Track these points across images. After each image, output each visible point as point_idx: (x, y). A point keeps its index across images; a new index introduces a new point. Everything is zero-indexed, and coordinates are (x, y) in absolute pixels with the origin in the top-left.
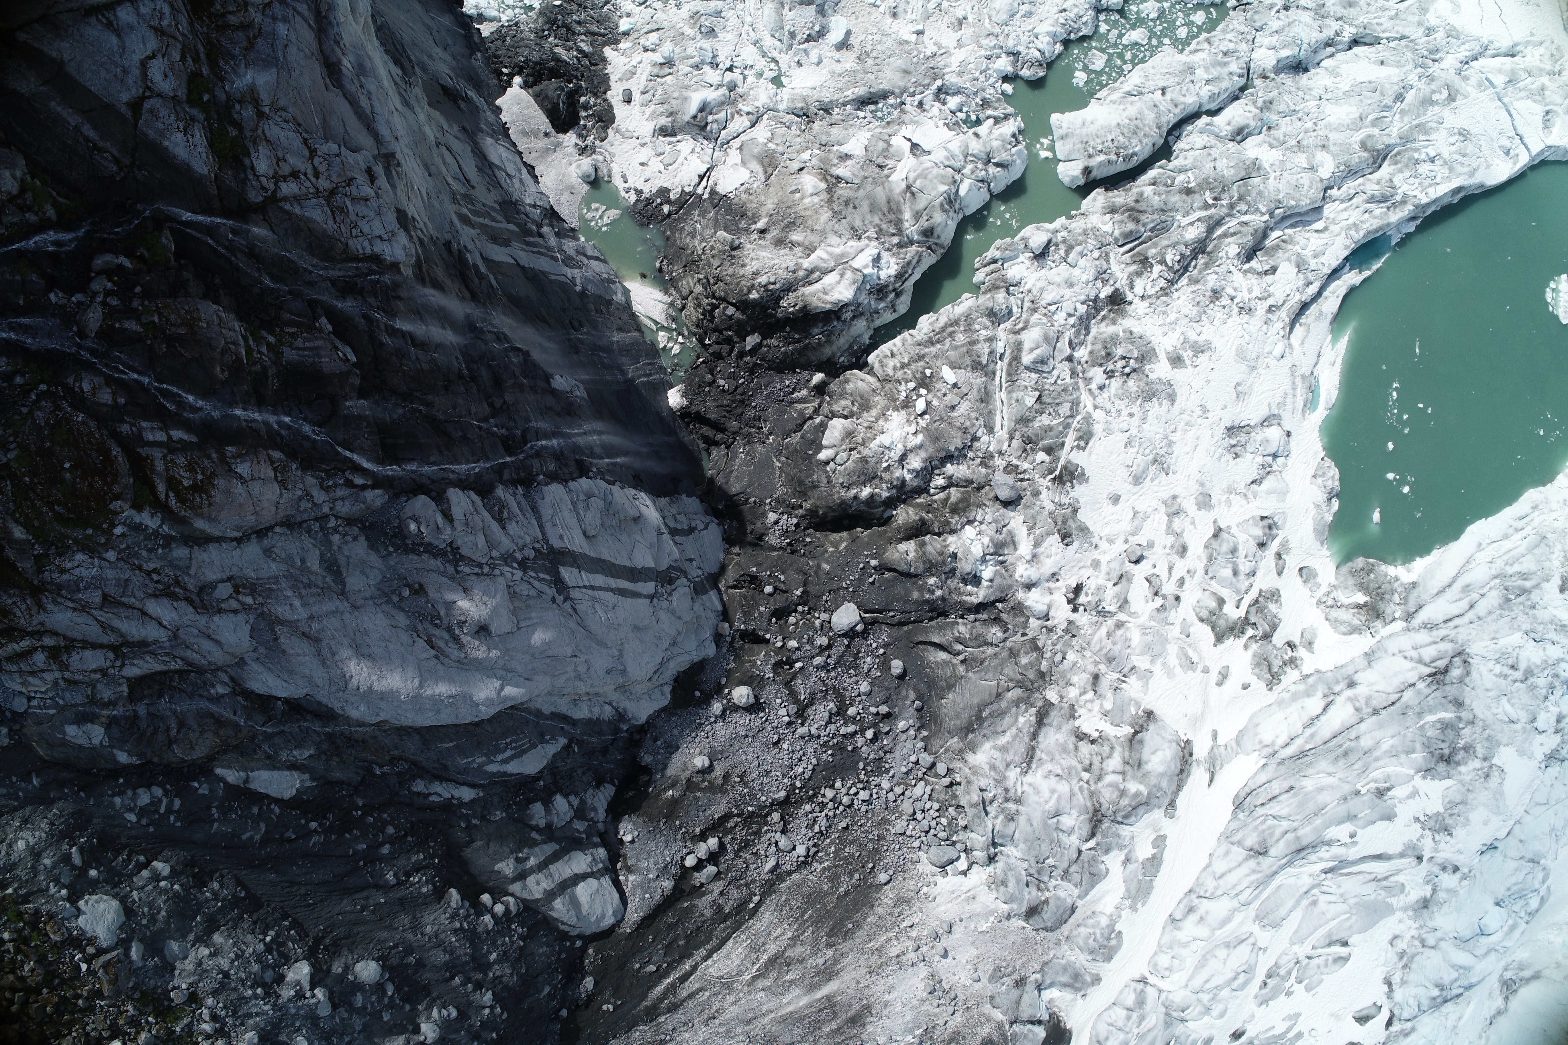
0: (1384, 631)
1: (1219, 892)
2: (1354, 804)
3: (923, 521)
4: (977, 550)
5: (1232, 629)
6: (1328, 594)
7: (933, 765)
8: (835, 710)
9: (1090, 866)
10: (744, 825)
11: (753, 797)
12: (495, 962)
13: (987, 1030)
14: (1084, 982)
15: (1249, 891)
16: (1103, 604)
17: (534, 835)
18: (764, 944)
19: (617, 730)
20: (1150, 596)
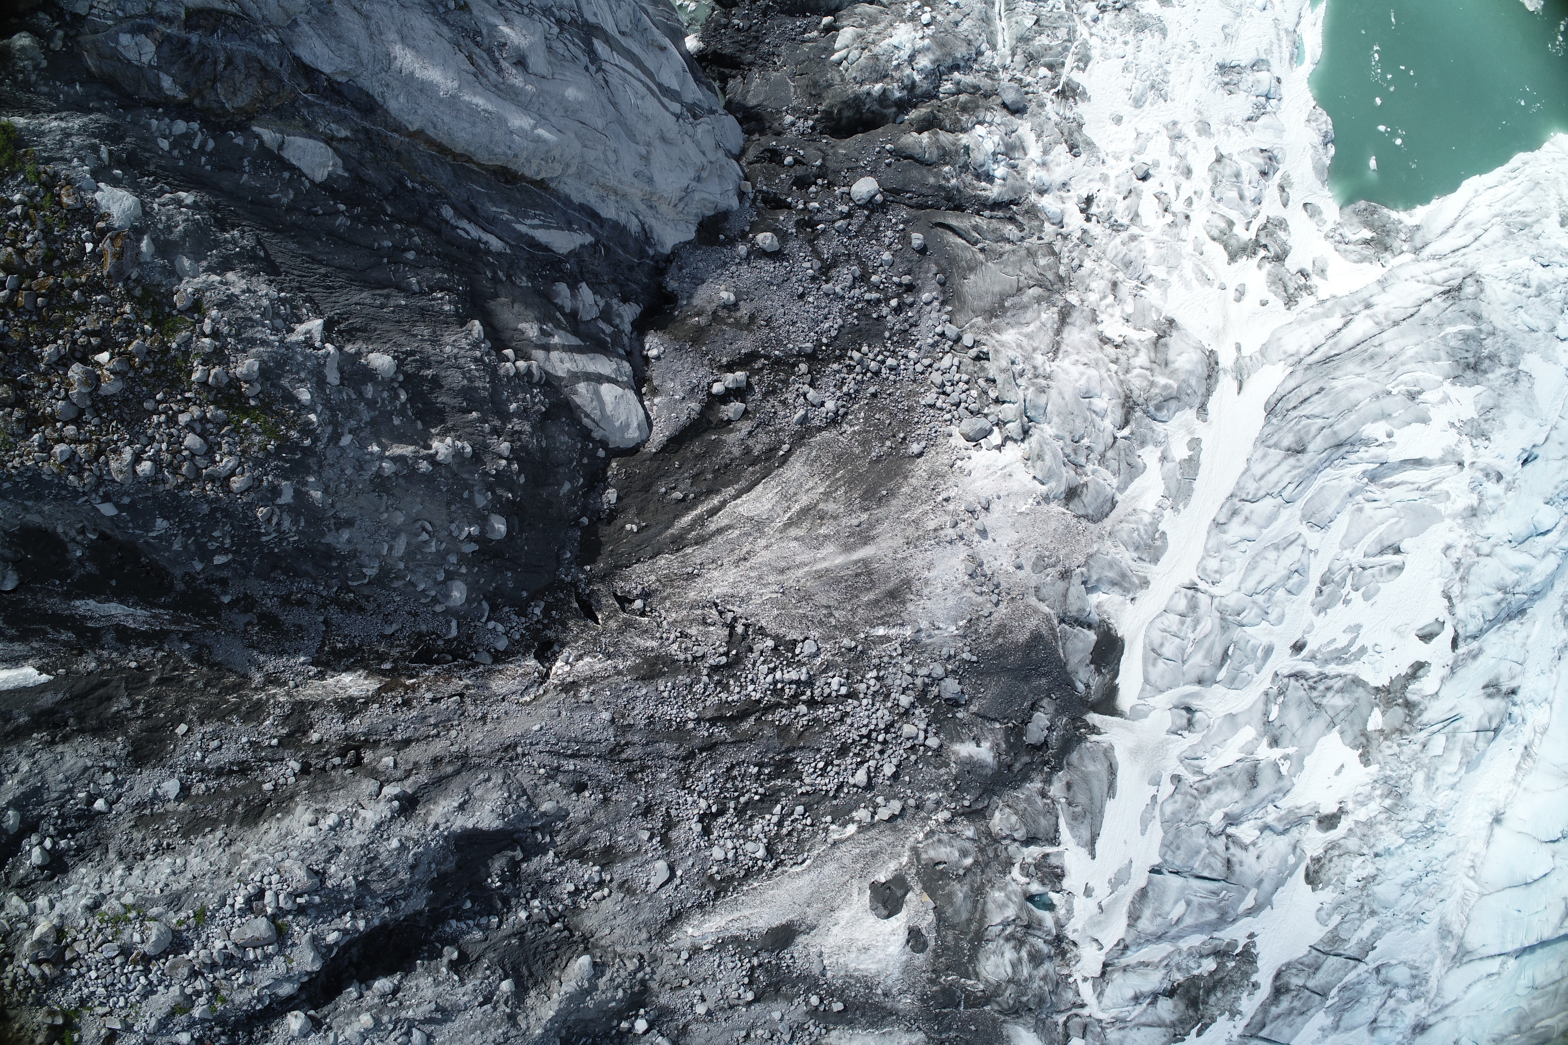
0: (1393, 262)
1: (1262, 493)
2: (1387, 403)
3: (935, 118)
4: (989, 146)
5: (1244, 250)
6: (1334, 230)
7: (958, 339)
8: (857, 274)
9: (1126, 455)
10: (772, 369)
11: (779, 342)
12: (514, 414)
13: (1035, 622)
14: (1132, 583)
15: (1292, 487)
16: (1115, 217)
17: (558, 314)
18: (795, 494)
19: (642, 254)
20: (1161, 211)
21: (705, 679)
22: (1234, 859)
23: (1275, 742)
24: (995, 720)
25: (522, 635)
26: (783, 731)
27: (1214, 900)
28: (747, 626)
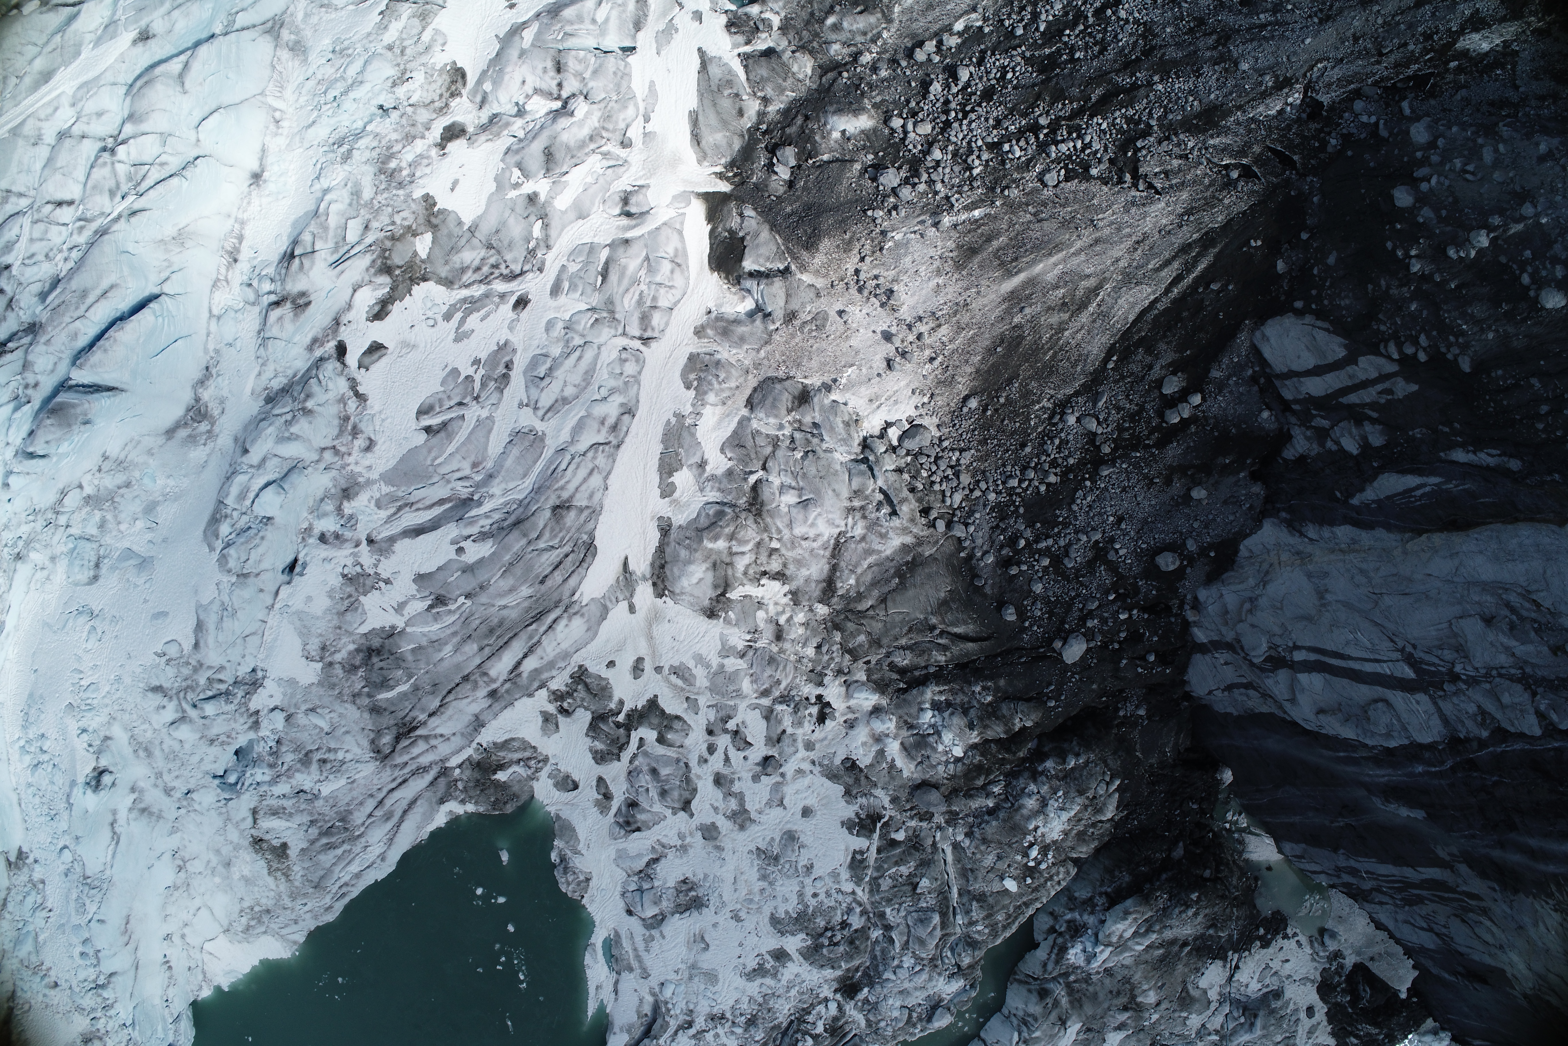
0: (469, 752)
1: (590, 455)
2: (470, 584)
3: (1007, 751)
4: (948, 737)
5: (642, 716)
6: (538, 770)
7: (950, 524)
8: (1065, 561)
9: (748, 455)
10: (1139, 438)
11: (1136, 466)
12: (1411, 300)
13: (816, 261)
14: (714, 329)
15: (563, 466)
16: (790, 710)
17: (1375, 415)
18: (1094, 321)
19: (1293, 512)
20: (742, 730)
21: (1153, 123)
22: (552, 73)
23: (532, 199)
24: (829, 162)
25: (1341, 117)
26: (1059, 96)
27: (568, 29)
28: (1121, 181)
